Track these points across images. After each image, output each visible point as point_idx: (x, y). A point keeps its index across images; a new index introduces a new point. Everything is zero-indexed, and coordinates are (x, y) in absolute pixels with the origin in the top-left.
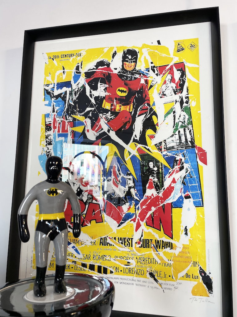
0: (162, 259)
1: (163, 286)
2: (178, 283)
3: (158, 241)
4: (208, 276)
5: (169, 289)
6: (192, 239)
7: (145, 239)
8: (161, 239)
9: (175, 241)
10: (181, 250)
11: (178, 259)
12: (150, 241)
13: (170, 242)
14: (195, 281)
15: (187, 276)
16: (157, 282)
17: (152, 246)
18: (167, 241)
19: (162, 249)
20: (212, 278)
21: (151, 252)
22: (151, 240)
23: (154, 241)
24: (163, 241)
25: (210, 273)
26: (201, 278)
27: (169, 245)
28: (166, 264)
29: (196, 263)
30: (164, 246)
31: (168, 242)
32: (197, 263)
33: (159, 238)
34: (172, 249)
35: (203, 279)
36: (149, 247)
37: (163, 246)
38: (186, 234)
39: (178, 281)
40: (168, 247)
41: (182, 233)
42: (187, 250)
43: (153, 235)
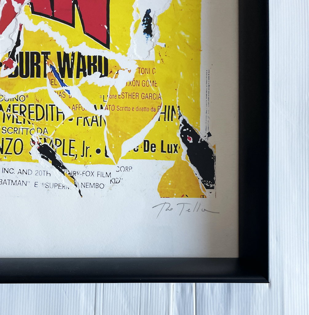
0: (76, 107)
1: (79, 179)
2: (122, 169)
3: (66, 56)
4: (205, 144)
5: (97, 186)
6: (162, 45)
7: (27, 53)
8: (76, 50)
9: (116, 52)
10: (130, 77)
11: (122, 103)
12: (42, 56)
13: (100, 57)
14: (169, 159)
15: (148, 146)
16: (61, 171)
17: (49, 70)
18: (92, 55)
19: (78, 76)
20: (214, 147)
21: (44, 88)
22: (46, 54)
23: (53, 57)
24: (79, 54)
25: (209, 135)
26: (184, 148)
27: (97, 64)
28: (90, 119)
29: (173, 110)
30: (84, 70)
31: (95, 57)
32: (176, 109)
33: (70, 47)
34: (106, 74)
35: (189, 153)
36: (38, 76)
37: (81, 67)
38: (148, 31)
39: (122, 162)
40: (95, 71)
41: (136, 29)
42: (148, 77)
43: (51, 40)
